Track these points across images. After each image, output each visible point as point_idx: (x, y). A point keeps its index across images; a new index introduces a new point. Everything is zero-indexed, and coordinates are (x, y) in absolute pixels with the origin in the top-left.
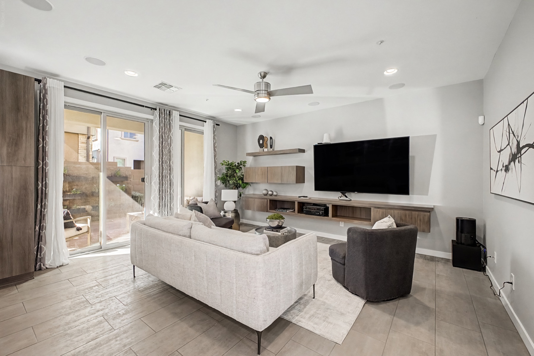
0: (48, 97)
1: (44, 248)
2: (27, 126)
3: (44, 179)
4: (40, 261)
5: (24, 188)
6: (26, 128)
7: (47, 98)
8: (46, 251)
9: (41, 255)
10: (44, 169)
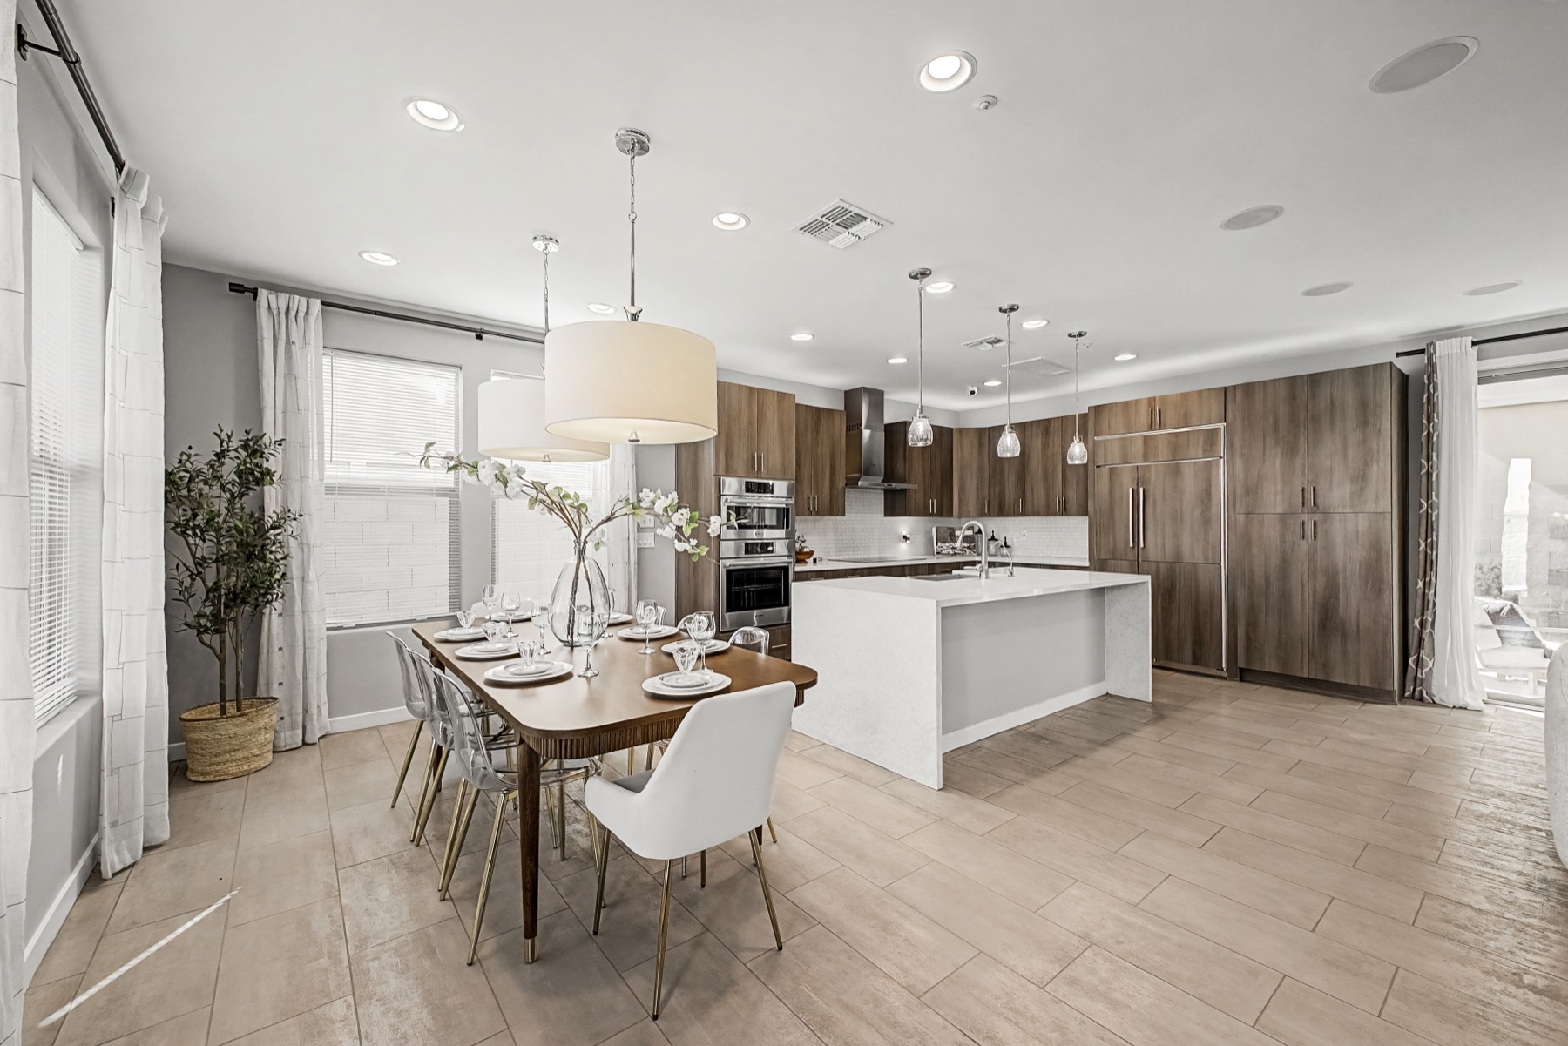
0: (1438, 379)
1: (1428, 663)
2: (1378, 445)
3: (1429, 535)
4: (1421, 685)
5: (1376, 547)
6: (1378, 452)
7: (1436, 380)
8: (1434, 670)
9: (1422, 674)
10: (1430, 515)
